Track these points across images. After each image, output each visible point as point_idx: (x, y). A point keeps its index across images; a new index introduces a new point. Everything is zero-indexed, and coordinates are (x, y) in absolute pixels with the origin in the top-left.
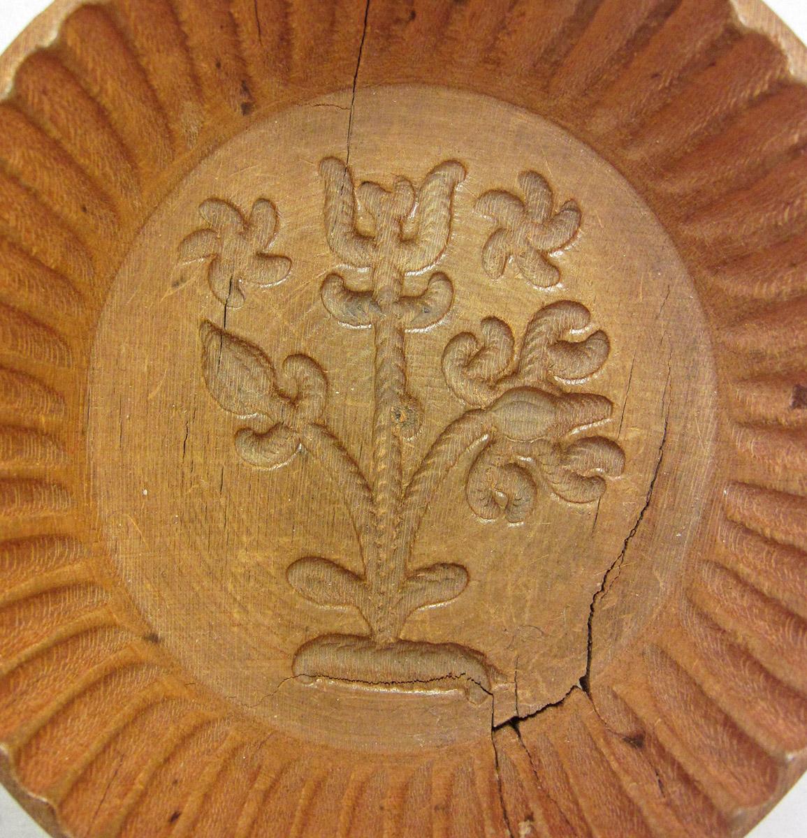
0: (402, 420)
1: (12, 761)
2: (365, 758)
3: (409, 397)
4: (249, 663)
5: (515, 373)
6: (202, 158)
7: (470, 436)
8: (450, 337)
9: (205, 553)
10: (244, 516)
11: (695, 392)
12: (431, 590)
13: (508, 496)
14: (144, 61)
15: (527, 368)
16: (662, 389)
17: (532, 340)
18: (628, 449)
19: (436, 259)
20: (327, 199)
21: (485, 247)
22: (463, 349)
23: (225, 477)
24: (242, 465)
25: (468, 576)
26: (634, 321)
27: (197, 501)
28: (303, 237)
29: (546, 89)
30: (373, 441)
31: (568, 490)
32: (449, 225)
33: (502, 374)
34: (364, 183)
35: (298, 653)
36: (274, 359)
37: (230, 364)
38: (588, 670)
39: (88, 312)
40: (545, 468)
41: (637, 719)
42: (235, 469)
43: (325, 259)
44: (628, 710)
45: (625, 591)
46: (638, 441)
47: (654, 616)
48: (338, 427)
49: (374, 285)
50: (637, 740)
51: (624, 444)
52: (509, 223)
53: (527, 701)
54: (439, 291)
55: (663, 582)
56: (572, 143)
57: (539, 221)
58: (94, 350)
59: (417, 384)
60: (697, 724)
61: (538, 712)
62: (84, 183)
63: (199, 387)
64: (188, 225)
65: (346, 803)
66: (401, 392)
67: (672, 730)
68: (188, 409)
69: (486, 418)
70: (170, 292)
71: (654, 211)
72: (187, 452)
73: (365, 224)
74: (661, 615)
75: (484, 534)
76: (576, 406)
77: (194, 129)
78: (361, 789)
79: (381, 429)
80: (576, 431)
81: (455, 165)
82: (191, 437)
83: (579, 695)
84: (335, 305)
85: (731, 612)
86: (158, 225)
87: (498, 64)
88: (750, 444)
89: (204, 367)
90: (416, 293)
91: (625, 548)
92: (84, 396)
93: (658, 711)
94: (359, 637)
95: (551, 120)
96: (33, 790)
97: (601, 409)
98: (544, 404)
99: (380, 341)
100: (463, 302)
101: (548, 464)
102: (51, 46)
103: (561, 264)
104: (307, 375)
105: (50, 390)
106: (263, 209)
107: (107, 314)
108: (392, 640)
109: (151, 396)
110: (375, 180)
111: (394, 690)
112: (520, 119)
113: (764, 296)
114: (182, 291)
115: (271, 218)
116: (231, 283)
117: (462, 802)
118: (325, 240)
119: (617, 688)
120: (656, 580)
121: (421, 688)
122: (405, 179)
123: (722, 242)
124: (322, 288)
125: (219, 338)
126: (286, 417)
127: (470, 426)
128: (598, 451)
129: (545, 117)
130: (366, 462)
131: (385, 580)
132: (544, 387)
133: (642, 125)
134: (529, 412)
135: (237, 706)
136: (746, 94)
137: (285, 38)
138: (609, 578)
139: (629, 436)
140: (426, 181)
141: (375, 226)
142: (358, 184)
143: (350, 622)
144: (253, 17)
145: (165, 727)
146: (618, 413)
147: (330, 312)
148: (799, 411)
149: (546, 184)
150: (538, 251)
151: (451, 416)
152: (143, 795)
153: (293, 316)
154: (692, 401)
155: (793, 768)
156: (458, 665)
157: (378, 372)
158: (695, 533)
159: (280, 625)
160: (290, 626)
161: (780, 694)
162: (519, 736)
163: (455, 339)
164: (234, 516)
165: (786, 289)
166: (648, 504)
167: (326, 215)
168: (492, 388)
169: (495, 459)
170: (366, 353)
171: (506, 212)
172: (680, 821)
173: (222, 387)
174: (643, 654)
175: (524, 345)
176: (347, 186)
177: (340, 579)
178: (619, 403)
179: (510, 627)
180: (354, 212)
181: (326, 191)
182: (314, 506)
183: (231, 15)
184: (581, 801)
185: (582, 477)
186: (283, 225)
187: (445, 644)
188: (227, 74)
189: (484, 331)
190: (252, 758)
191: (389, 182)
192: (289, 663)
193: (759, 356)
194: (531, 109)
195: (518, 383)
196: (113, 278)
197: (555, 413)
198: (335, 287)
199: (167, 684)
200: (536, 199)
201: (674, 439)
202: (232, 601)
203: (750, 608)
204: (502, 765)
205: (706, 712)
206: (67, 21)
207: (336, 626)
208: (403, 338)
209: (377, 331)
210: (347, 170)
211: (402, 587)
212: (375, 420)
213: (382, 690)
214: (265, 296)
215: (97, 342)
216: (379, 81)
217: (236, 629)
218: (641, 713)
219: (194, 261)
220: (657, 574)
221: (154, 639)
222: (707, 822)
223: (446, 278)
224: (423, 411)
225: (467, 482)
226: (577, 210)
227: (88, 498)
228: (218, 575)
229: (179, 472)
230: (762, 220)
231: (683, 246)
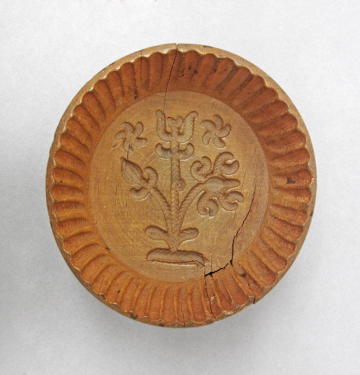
0: (179, 186)
1: (80, 272)
2: (168, 283)
3: (181, 180)
4: (134, 256)
5: (212, 172)
6: (122, 111)
7: (198, 192)
8: (193, 162)
9: (122, 225)
10: (133, 214)
11: (263, 179)
12: (187, 236)
13: (210, 209)
14: (111, 91)
15: (216, 171)
16: (254, 178)
17: (217, 163)
18: (244, 195)
19: (189, 140)
20: (158, 122)
21: (203, 136)
22: (197, 166)
23: (127, 203)
24: (132, 199)
25: (198, 231)
26: (246, 158)
27: (119, 210)
28: (151, 133)
29: (220, 93)
30: (170, 192)
31: (227, 207)
32: (193, 129)
33: (208, 173)
34: (168, 118)
35: (148, 254)
36: (142, 168)
37: (128, 169)
38: (232, 259)
39: (90, 155)
40: (221, 200)
41: (244, 270)
42: (130, 200)
43: (157, 139)
44: (243, 268)
45: (243, 236)
46: (247, 193)
47: (251, 243)
48: (160, 188)
49: (171, 146)
50: (244, 275)
51: (243, 193)
52: (210, 129)
53: (215, 267)
54: (190, 148)
55: (254, 233)
56: (228, 107)
57: (219, 128)
58: (91, 166)
59: (183, 176)
60: (259, 269)
61: (218, 270)
62: (93, 121)
63: (120, 176)
64: (118, 130)
65: (163, 293)
66: (179, 178)
67: (253, 271)
68: (117, 183)
69: (204, 186)
70: (112, 149)
71: (251, 127)
72: (117, 195)
73: (168, 129)
74: (253, 242)
75: (203, 220)
76: (230, 182)
77: (121, 104)
78: (167, 290)
79: (172, 189)
80: (229, 190)
81: (194, 113)
82: (118, 191)
83: (229, 266)
84: (160, 152)
85: (270, 240)
86: (109, 130)
87: (207, 87)
88: (277, 193)
89: (122, 170)
90: (183, 149)
91: (243, 223)
92: (88, 179)
93: (250, 267)
94: (166, 250)
95: (222, 101)
96: (86, 280)
97: (236, 184)
98: (221, 182)
99: (173, 163)
100: (197, 152)
101: (221, 199)
102: (92, 91)
103: (225, 141)
104: (151, 173)
105: (80, 177)
106: (139, 125)
107: (95, 155)
108: (176, 250)
109: (106, 179)
110: (171, 117)
111: (176, 265)
112: (213, 100)
113: (279, 153)
114: (115, 149)
115: (141, 127)
116: (129, 146)
117: (196, 293)
118: (157, 134)
119: (240, 263)
120: (252, 232)
121: (184, 264)
122: (180, 116)
123: (269, 137)
124: (156, 148)
125: (125, 162)
126: (145, 185)
127: (199, 188)
128: (236, 196)
129: (220, 100)
130: (168, 199)
131: (174, 233)
132: (220, 177)
133: (246, 105)
134: (216, 184)
135: (131, 268)
136: (270, 101)
137: (148, 81)
138: (238, 232)
139: (245, 191)
140: (186, 117)
141: (171, 130)
142: (166, 118)
143: (163, 245)
144: (140, 77)
145: (113, 271)
146: (241, 185)
147: (158, 155)
148: (288, 184)
149: (221, 118)
150: (219, 137)
151: (193, 185)
152: (110, 286)
153: (147, 156)
154: (262, 181)
155: (279, 275)
156: (195, 258)
157: (172, 172)
158: (263, 219)
159: (143, 246)
160: (147, 246)
161: (279, 259)
162: (212, 277)
163: (194, 163)
164: (130, 214)
165: (284, 151)
166: (250, 211)
167: (157, 127)
168: (205, 177)
169: (206, 198)
170: (168, 167)
171: (210, 126)
172: (252, 291)
173: (126, 177)
174: (247, 253)
175: (214, 165)
176: (164, 118)
177: (161, 233)
178: (242, 182)
179: (210, 246)
180: (165, 126)
181: (157, 120)
182: (153, 211)
183: (135, 78)
184: (228, 290)
185: (231, 203)
186: (144, 130)
187: (191, 252)
188: (131, 90)
189: (203, 161)
190: (137, 281)
191: (175, 117)
192: (146, 256)
193: (279, 169)
194: (216, 98)
195: (213, 176)
196: (97, 145)
197: (224, 184)
198: (159, 147)
199: (112, 261)
200: (218, 123)
201: (257, 193)
202: (129, 238)
203: (275, 238)
204: (207, 285)
205: (262, 266)
206: (96, 85)
207: (159, 246)
208: (179, 162)
209: (172, 160)
210: (164, 114)
211: (178, 235)
212: (171, 186)
213: (173, 265)
214: (139, 150)
215: (92, 164)
216: (173, 90)
217: (131, 247)
218: (246, 268)
219: (119, 140)
220: (252, 231)
221: (107, 249)
222: (259, 291)
223: (192, 145)
224: (185, 184)
225: (198, 204)
226: (230, 126)
227: (89, 208)
228: (126, 231)
229: (114, 201)
230: (277, 132)
231: (260, 137)
